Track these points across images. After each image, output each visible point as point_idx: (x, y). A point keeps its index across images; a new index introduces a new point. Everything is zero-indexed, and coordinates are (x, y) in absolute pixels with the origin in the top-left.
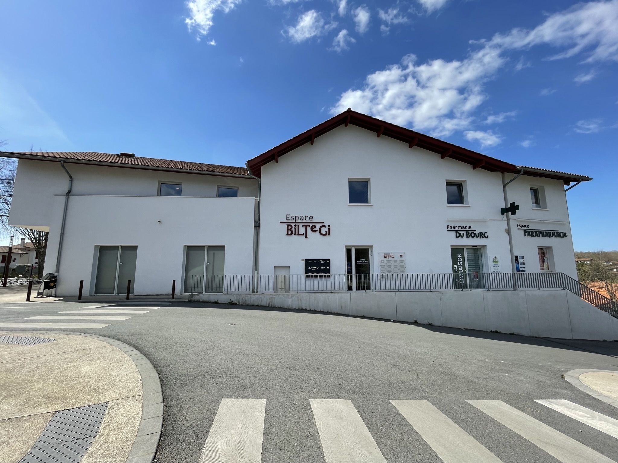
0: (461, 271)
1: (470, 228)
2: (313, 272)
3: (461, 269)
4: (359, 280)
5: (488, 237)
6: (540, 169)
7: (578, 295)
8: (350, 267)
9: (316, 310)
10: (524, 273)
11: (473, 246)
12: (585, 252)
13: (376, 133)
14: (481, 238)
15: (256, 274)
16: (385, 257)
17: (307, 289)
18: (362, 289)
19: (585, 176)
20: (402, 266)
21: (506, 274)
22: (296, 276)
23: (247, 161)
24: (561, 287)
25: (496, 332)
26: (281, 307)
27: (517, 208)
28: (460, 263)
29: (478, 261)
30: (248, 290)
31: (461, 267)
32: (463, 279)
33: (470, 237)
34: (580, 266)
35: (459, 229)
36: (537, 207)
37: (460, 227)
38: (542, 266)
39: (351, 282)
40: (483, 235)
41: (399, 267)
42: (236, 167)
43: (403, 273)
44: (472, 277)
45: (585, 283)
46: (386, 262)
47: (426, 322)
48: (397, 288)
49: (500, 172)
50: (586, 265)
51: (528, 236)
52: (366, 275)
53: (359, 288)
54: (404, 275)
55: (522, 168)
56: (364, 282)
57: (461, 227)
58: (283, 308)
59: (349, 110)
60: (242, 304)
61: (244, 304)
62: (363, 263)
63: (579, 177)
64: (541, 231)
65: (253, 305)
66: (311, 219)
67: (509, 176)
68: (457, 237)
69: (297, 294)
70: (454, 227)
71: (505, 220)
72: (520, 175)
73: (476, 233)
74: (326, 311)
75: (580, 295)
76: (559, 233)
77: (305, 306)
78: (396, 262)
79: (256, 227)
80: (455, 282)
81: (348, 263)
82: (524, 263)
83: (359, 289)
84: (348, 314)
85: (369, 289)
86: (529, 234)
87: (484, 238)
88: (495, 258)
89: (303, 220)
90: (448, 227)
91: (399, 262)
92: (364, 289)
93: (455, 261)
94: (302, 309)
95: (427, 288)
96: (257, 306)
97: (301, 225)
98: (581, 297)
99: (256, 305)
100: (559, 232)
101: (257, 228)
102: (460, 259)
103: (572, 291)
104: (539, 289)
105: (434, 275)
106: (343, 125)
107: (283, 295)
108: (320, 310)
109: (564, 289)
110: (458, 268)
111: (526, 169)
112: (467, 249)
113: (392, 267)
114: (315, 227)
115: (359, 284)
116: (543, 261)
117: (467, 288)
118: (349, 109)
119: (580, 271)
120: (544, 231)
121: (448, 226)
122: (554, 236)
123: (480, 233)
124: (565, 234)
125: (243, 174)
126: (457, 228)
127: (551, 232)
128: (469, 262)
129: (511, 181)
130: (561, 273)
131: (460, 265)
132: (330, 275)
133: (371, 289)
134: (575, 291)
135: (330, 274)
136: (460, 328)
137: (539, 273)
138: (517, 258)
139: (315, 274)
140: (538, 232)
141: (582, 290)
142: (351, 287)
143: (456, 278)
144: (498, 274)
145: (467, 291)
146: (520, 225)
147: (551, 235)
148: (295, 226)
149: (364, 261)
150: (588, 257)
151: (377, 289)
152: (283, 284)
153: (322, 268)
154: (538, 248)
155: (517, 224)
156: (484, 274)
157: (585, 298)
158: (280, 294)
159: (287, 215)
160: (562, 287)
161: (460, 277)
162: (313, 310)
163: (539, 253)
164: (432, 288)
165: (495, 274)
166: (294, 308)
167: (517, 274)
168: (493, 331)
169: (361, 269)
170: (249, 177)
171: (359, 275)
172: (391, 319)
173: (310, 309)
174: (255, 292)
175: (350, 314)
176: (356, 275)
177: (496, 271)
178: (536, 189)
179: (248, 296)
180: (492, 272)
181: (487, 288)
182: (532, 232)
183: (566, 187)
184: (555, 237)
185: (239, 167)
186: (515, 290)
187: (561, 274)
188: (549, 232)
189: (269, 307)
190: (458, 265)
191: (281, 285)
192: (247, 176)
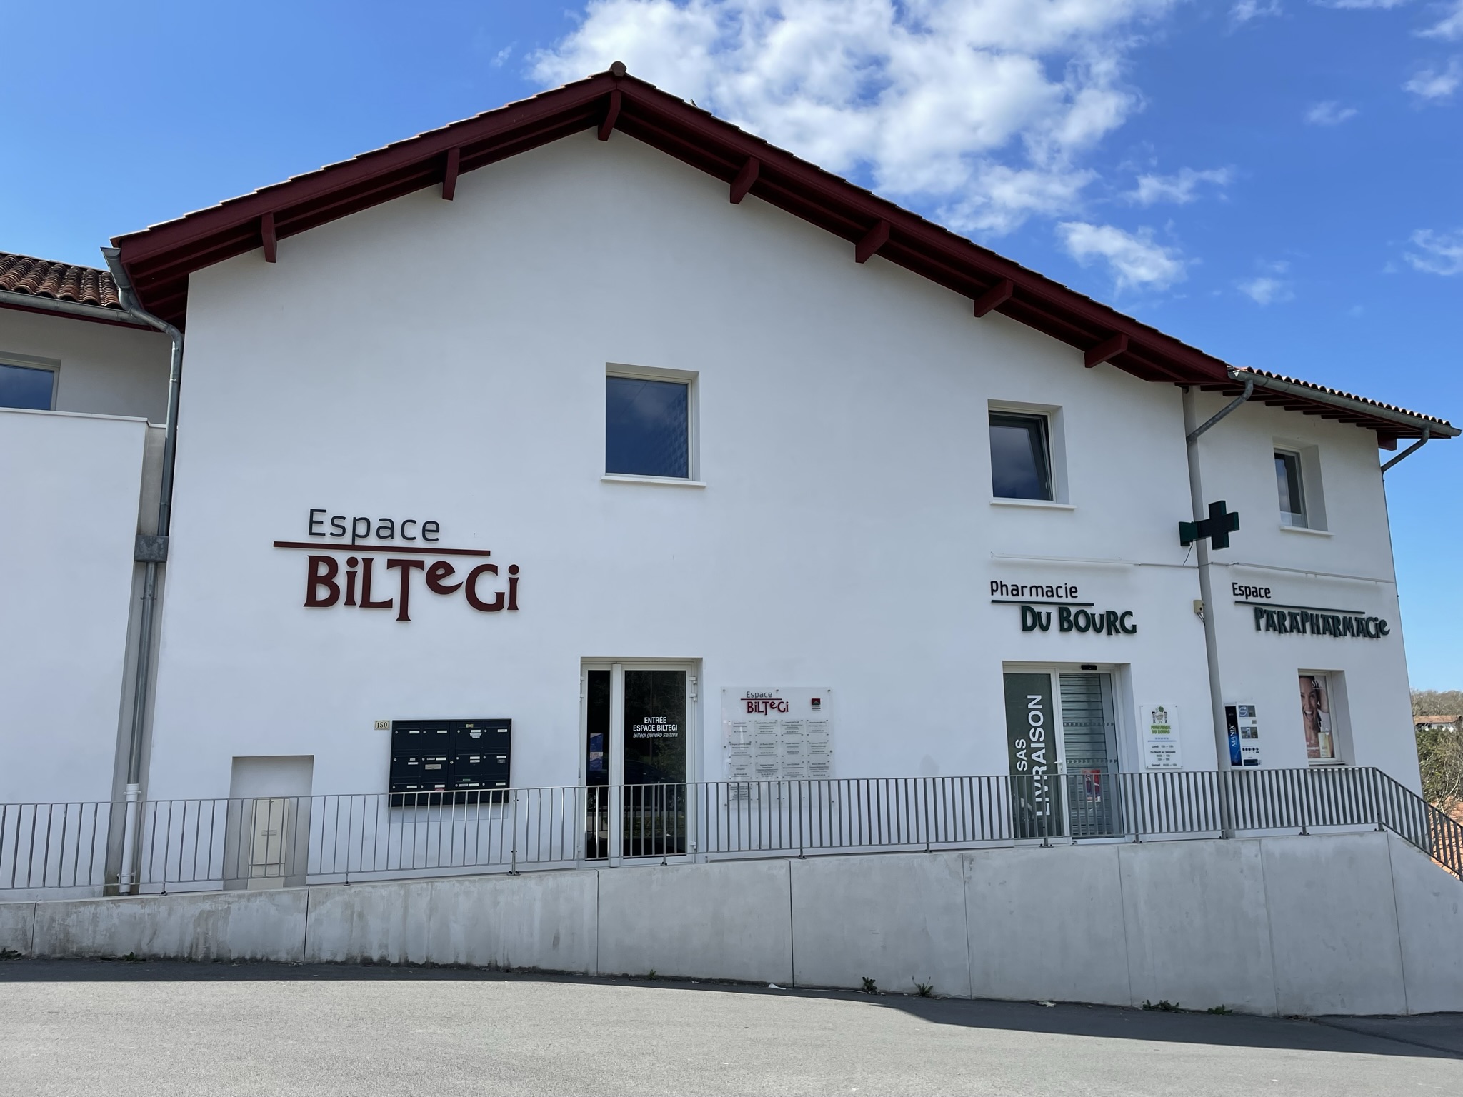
0: (1040, 765)
1: (1071, 592)
2: (428, 780)
3: (1039, 756)
4: (637, 810)
5: (1133, 630)
6: (1306, 384)
7: (1424, 849)
8: (601, 754)
9: (435, 959)
10: (1255, 772)
11: (1085, 667)
12: (1440, 692)
13: (729, 185)
14: (1109, 633)
15: (131, 797)
16: (751, 708)
17: (394, 864)
18: (648, 852)
19: (1440, 421)
20: (818, 748)
21: (1195, 774)
22: (345, 802)
23: (112, 240)
24: (1373, 821)
25: (1165, 1007)
26: (259, 957)
27: (1232, 522)
28: (1036, 734)
29: (1099, 725)
30: (82, 877)
31: (1042, 749)
32: (1047, 799)
33: (1074, 629)
34: (1428, 740)
35: (1034, 599)
36: (1294, 523)
37: (1037, 588)
38: (1312, 742)
39: (604, 819)
40: (1118, 624)
41: (804, 749)
42: (52, 264)
43: (819, 778)
44: (1080, 788)
45: (1443, 803)
46: (752, 729)
47: (906, 984)
48: (796, 843)
49: (1176, 384)
50: (1444, 737)
51: (1267, 629)
52: (670, 790)
53: (633, 848)
54: (824, 785)
55: (1247, 376)
56: (659, 822)
57: (1039, 590)
58: (268, 960)
59: (617, 74)
60: (47, 952)
61: (58, 955)
62: (658, 735)
63: (1424, 422)
64: (1310, 612)
65: (105, 958)
66: (429, 535)
67: (1207, 402)
68: (1026, 628)
69: (342, 887)
70: (1017, 590)
71: (1194, 568)
72: (1241, 402)
73: (1093, 615)
74: (480, 961)
75: (1428, 850)
76: (1364, 623)
77: (380, 946)
78: (792, 727)
79: (147, 562)
80: (1018, 810)
81: (593, 735)
82: (1254, 734)
83: (637, 852)
84: (583, 970)
85: (682, 850)
86: (1271, 622)
87: (1122, 636)
88: (1158, 713)
89: (392, 536)
90: (996, 586)
91: (804, 730)
92: (659, 851)
93: (1017, 726)
94: (367, 962)
95: (913, 838)
96: (131, 958)
97: (380, 560)
98: (1431, 854)
99: (120, 955)
100: (1363, 616)
101: (152, 566)
102: (1036, 718)
103: (1406, 836)
104: (1304, 829)
105: (939, 782)
106: (589, 134)
107: (271, 896)
108: (451, 961)
109: (1381, 829)
110: (1031, 751)
111: (1263, 380)
112: (1062, 676)
113: (780, 750)
114: (450, 570)
115: (637, 829)
116: (1315, 724)
117: (1060, 833)
118: (618, 66)
119: (1428, 762)
120: (1319, 613)
121: (994, 585)
122: (1348, 633)
123: (1109, 613)
124: (1383, 623)
125: (90, 302)
126: (1026, 591)
127: (1341, 616)
128: (1071, 731)
129: (1214, 420)
130: (1373, 769)
131: (1038, 741)
132: (507, 793)
133: (689, 849)
134: (1413, 835)
135: (508, 786)
136: (1035, 1003)
137: (1305, 771)
138: (1231, 711)
139: (440, 788)
140: (1298, 614)
141: (1435, 828)
142: (604, 843)
143: (1021, 796)
144: (1168, 777)
145: (1062, 845)
146: (1243, 589)
147: (1341, 627)
148: (352, 562)
149: (660, 728)
150: (1451, 710)
151: (713, 847)
152: (275, 842)
153: (475, 759)
154: (1300, 677)
155: (1234, 584)
156: (1121, 776)
157: (1443, 859)
158: (255, 895)
159: (312, 511)
160: (1376, 820)
161: (1038, 789)
162: (421, 963)
163: (1302, 696)
164: (932, 838)
165: (1160, 777)
166: (326, 956)
167: (1232, 773)
168: (1154, 1003)
169: (648, 760)
170: (123, 315)
171: (637, 790)
172: (768, 981)
173: (407, 961)
174: (124, 889)
175: (593, 971)
176: (627, 790)
177: (1161, 763)
178: (1293, 457)
179: (82, 909)
180: (1147, 769)
181: (1133, 830)
182: (1281, 616)
183: (1385, 455)
184: (1353, 635)
185: (69, 267)
186: (1226, 836)
187: (1370, 770)
188: (1333, 618)
189: (196, 961)
190: (1029, 741)
191: (265, 849)
192: (112, 314)
